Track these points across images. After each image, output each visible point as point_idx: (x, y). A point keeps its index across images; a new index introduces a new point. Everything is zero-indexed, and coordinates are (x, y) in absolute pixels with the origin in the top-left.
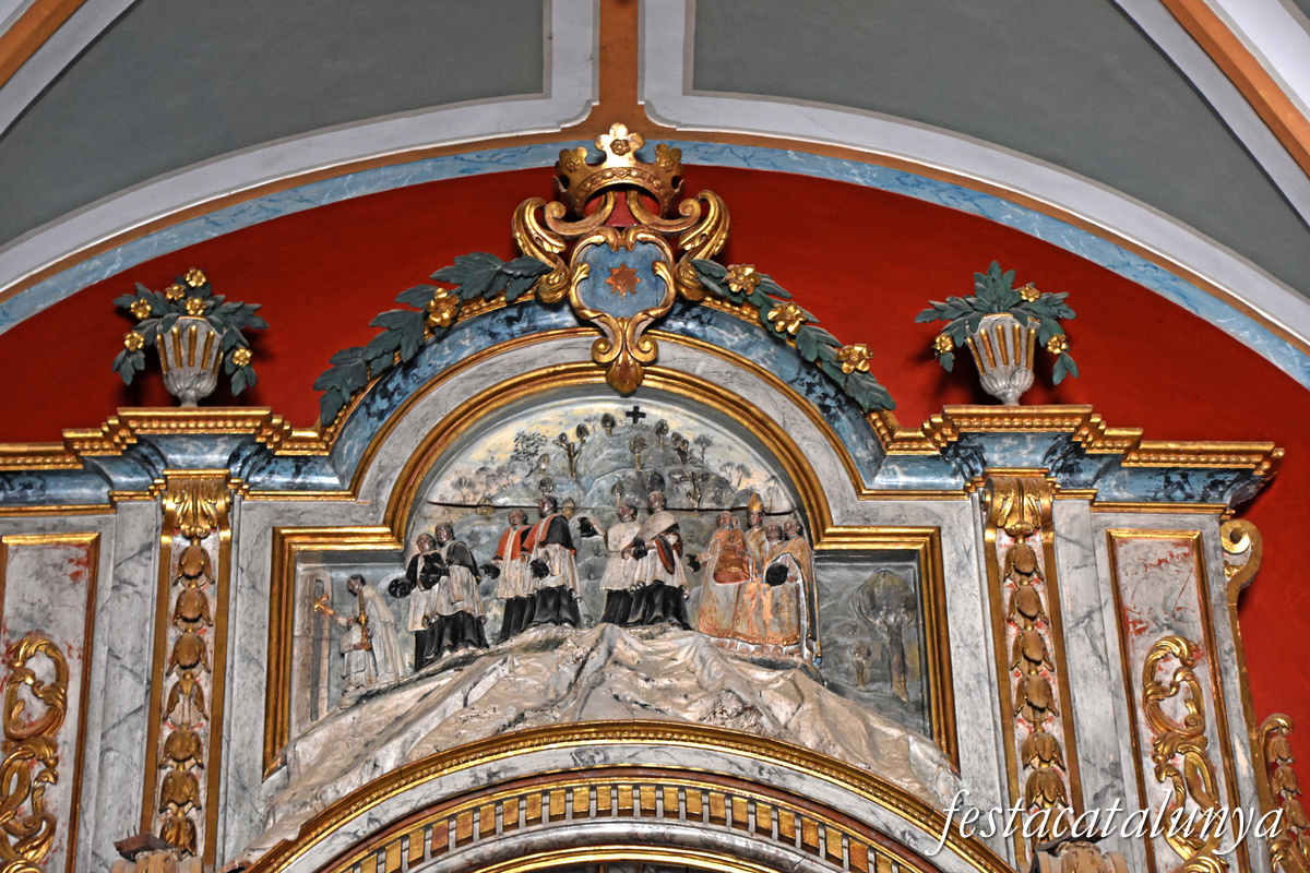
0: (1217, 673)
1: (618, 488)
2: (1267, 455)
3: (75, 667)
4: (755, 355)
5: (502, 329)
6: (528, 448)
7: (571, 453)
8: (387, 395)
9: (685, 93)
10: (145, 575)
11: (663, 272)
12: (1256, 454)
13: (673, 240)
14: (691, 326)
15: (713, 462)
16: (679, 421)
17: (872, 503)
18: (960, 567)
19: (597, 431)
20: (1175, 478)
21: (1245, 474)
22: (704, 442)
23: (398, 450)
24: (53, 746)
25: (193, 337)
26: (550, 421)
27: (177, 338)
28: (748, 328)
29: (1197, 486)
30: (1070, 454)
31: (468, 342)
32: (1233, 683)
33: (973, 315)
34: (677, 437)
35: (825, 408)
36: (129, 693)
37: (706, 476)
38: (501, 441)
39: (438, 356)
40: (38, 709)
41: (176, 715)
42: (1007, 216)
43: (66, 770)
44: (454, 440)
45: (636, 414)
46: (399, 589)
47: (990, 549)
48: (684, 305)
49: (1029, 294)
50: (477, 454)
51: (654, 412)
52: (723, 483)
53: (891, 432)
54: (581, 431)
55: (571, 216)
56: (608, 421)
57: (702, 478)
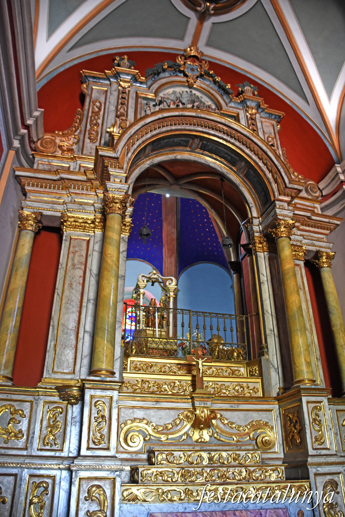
0: (276, 141)
1: (188, 100)
2: (283, 115)
3: (103, 105)
4: (211, 86)
5: (172, 74)
6: (174, 93)
7: (181, 94)
8: (154, 78)
9: (205, 46)
10: (116, 94)
11: (199, 70)
12: (281, 114)
13: (201, 66)
14: (201, 80)
15: (203, 100)
16: (198, 94)
17: (229, 108)
18: (242, 119)
19: (185, 93)
20: (271, 115)
21: (280, 116)
22: (202, 97)
23: (155, 86)
24: (99, 115)
25: (125, 64)
26: (178, 90)
27: (123, 63)
28: (210, 81)
29: (273, 117)
30: (258, 106)
31: (167, 74)
32: (279, 142)
33: (244, 86)
34: (197, 96)
35: (221, 94)
36: (113, 108)
37: (202, 102)
38: (171, 90)
39: (162, 75)
40: (97, 110)
41: (121, 111)
42: (248, 75)
43: (101, 118)
44: (164, 87)
45: (191, 92)
46: (154, 106)
47: (247, 116)
48: (201, 76)
49: (252, 86)
50: (167, 91)
51: (194, 92)
52: (204, 103)
53: (233, 97)
54: (183, 92)
55: (185, 59)
56: (187, 92)
57: (201, 102)
